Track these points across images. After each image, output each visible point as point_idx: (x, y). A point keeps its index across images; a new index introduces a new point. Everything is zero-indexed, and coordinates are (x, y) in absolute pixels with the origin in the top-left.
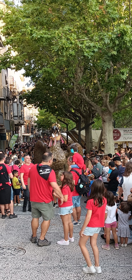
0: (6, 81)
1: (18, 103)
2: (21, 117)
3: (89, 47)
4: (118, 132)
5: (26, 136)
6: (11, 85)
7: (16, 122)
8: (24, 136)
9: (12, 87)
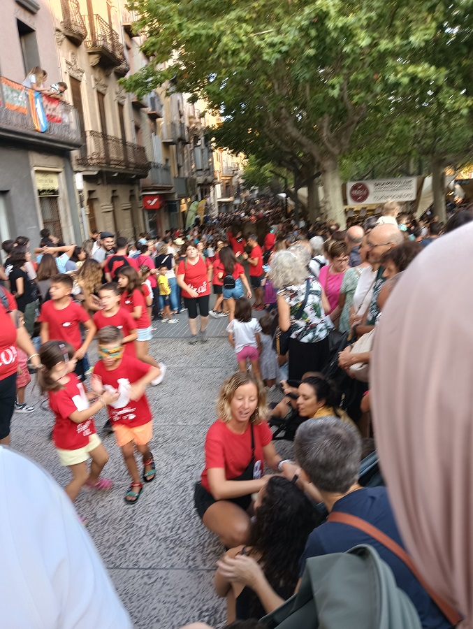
0: (180, 112)
1: (203, 147)
2: (210, 170)
3: (272, 45)
4: (364, 188)
5: (226, 202)
6: (190, 117)
7: (200, 180)
8: (220, 203)
9: (192, 120)
